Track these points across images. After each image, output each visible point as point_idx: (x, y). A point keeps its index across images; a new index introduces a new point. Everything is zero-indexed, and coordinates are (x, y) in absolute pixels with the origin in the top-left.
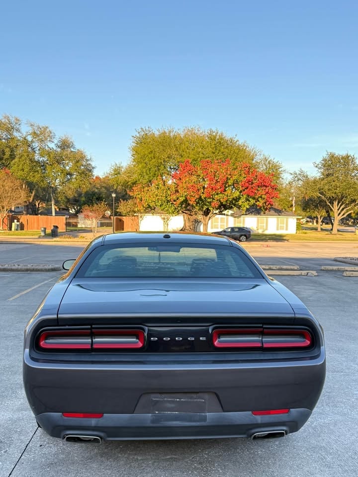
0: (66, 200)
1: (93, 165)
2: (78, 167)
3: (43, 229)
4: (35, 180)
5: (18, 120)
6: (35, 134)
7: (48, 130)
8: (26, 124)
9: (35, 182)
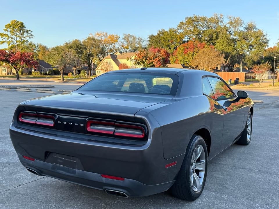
0: (252, 63)
1: (268, 39)
2: (257, 41)
3: (229, 80)
4: (229, 51)
5: (222, 16)
6: (231, 23)
7: (239, 19)
8: (227, 17)
9: (229, 52)
